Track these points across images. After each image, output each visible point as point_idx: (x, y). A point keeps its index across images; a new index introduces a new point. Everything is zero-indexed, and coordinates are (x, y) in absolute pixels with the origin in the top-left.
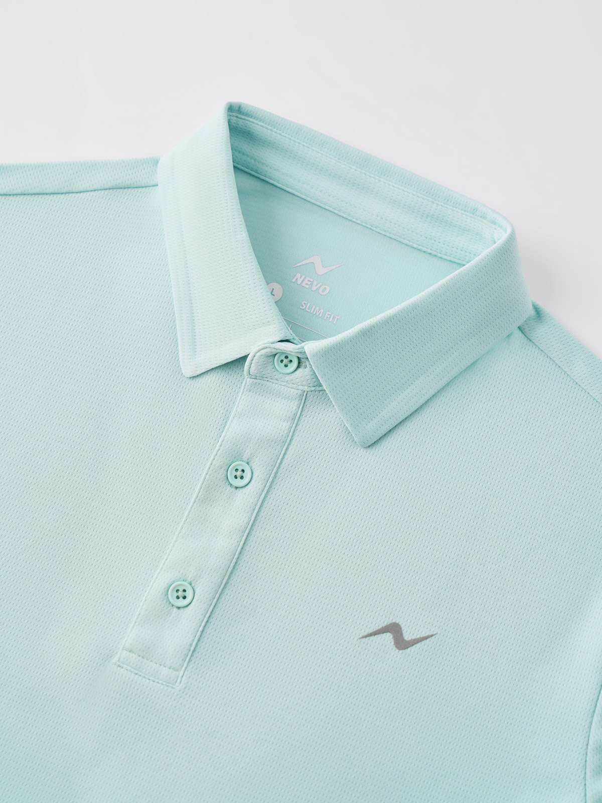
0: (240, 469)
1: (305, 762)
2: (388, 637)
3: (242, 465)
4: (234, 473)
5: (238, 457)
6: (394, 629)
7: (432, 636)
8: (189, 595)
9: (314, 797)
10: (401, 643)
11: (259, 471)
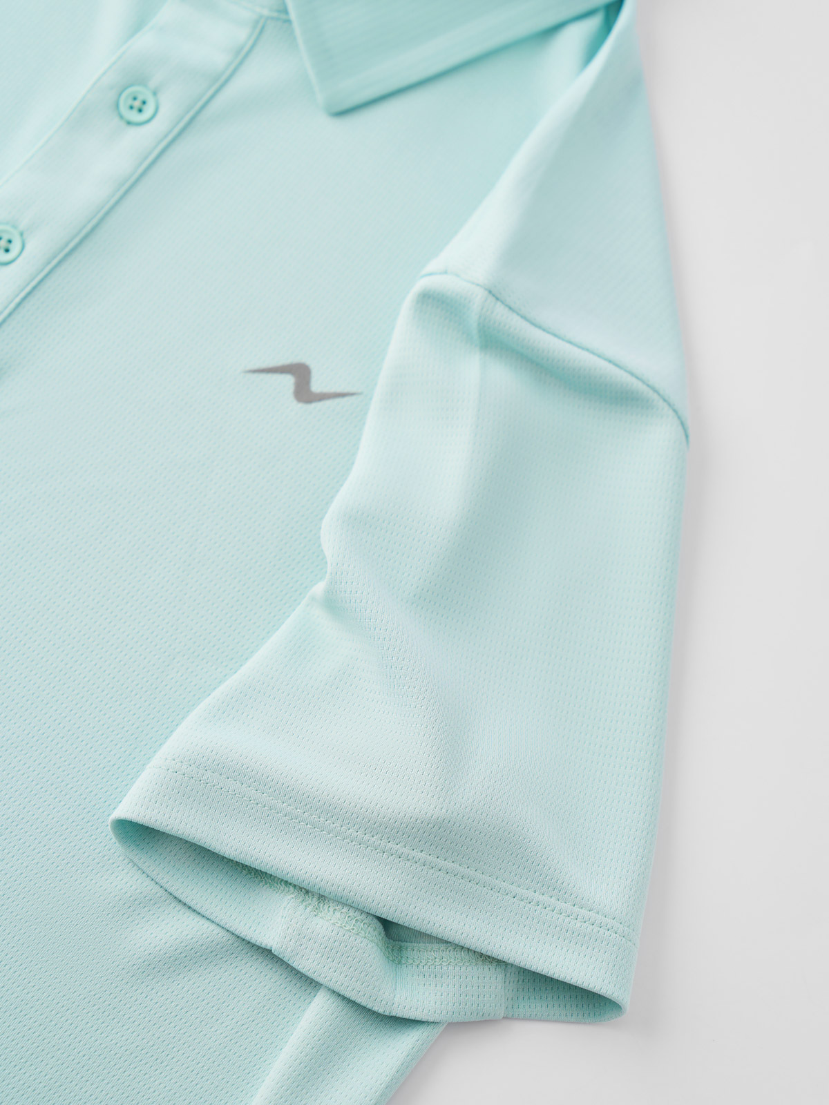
0: (140, 98)
1: (109, 517)
2: (288, 381)
3: (145, 93)
4: (130, 102)
5: (142, 81)
6: (300, 373)
7: (352, 394)
8: (15, 248)
9: (107, 568)
10: (304, 393)
11: (168, 109)
